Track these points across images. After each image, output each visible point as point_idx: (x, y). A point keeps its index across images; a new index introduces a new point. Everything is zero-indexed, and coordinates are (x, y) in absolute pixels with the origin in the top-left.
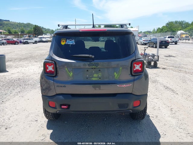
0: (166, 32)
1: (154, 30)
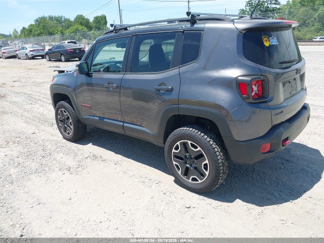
0: (39, 35)
1: (15, 31)
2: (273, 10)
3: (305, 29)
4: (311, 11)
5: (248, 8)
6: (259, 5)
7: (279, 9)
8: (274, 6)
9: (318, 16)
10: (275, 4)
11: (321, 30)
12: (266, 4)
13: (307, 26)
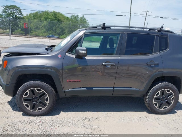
2: (20, 18)
3: (39, 31)
4: (40, 22)
5: (4, 14)
6: (11, 14)
7: (23, 18)
8: (20, 16)
9: (44, 25)
10: (21, 15)
11: (46, 32)
12: (15, 14)
13: (39, 29)
